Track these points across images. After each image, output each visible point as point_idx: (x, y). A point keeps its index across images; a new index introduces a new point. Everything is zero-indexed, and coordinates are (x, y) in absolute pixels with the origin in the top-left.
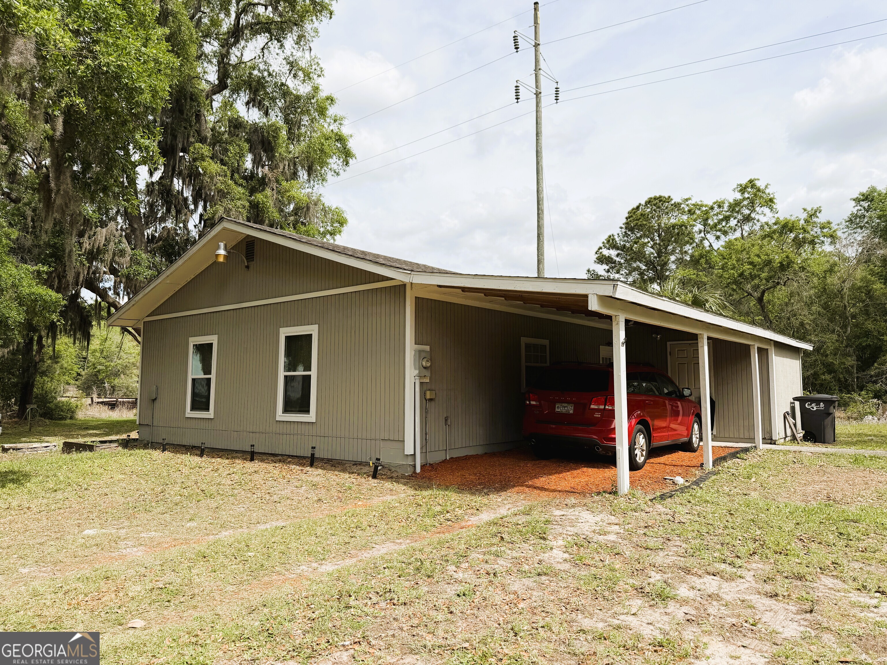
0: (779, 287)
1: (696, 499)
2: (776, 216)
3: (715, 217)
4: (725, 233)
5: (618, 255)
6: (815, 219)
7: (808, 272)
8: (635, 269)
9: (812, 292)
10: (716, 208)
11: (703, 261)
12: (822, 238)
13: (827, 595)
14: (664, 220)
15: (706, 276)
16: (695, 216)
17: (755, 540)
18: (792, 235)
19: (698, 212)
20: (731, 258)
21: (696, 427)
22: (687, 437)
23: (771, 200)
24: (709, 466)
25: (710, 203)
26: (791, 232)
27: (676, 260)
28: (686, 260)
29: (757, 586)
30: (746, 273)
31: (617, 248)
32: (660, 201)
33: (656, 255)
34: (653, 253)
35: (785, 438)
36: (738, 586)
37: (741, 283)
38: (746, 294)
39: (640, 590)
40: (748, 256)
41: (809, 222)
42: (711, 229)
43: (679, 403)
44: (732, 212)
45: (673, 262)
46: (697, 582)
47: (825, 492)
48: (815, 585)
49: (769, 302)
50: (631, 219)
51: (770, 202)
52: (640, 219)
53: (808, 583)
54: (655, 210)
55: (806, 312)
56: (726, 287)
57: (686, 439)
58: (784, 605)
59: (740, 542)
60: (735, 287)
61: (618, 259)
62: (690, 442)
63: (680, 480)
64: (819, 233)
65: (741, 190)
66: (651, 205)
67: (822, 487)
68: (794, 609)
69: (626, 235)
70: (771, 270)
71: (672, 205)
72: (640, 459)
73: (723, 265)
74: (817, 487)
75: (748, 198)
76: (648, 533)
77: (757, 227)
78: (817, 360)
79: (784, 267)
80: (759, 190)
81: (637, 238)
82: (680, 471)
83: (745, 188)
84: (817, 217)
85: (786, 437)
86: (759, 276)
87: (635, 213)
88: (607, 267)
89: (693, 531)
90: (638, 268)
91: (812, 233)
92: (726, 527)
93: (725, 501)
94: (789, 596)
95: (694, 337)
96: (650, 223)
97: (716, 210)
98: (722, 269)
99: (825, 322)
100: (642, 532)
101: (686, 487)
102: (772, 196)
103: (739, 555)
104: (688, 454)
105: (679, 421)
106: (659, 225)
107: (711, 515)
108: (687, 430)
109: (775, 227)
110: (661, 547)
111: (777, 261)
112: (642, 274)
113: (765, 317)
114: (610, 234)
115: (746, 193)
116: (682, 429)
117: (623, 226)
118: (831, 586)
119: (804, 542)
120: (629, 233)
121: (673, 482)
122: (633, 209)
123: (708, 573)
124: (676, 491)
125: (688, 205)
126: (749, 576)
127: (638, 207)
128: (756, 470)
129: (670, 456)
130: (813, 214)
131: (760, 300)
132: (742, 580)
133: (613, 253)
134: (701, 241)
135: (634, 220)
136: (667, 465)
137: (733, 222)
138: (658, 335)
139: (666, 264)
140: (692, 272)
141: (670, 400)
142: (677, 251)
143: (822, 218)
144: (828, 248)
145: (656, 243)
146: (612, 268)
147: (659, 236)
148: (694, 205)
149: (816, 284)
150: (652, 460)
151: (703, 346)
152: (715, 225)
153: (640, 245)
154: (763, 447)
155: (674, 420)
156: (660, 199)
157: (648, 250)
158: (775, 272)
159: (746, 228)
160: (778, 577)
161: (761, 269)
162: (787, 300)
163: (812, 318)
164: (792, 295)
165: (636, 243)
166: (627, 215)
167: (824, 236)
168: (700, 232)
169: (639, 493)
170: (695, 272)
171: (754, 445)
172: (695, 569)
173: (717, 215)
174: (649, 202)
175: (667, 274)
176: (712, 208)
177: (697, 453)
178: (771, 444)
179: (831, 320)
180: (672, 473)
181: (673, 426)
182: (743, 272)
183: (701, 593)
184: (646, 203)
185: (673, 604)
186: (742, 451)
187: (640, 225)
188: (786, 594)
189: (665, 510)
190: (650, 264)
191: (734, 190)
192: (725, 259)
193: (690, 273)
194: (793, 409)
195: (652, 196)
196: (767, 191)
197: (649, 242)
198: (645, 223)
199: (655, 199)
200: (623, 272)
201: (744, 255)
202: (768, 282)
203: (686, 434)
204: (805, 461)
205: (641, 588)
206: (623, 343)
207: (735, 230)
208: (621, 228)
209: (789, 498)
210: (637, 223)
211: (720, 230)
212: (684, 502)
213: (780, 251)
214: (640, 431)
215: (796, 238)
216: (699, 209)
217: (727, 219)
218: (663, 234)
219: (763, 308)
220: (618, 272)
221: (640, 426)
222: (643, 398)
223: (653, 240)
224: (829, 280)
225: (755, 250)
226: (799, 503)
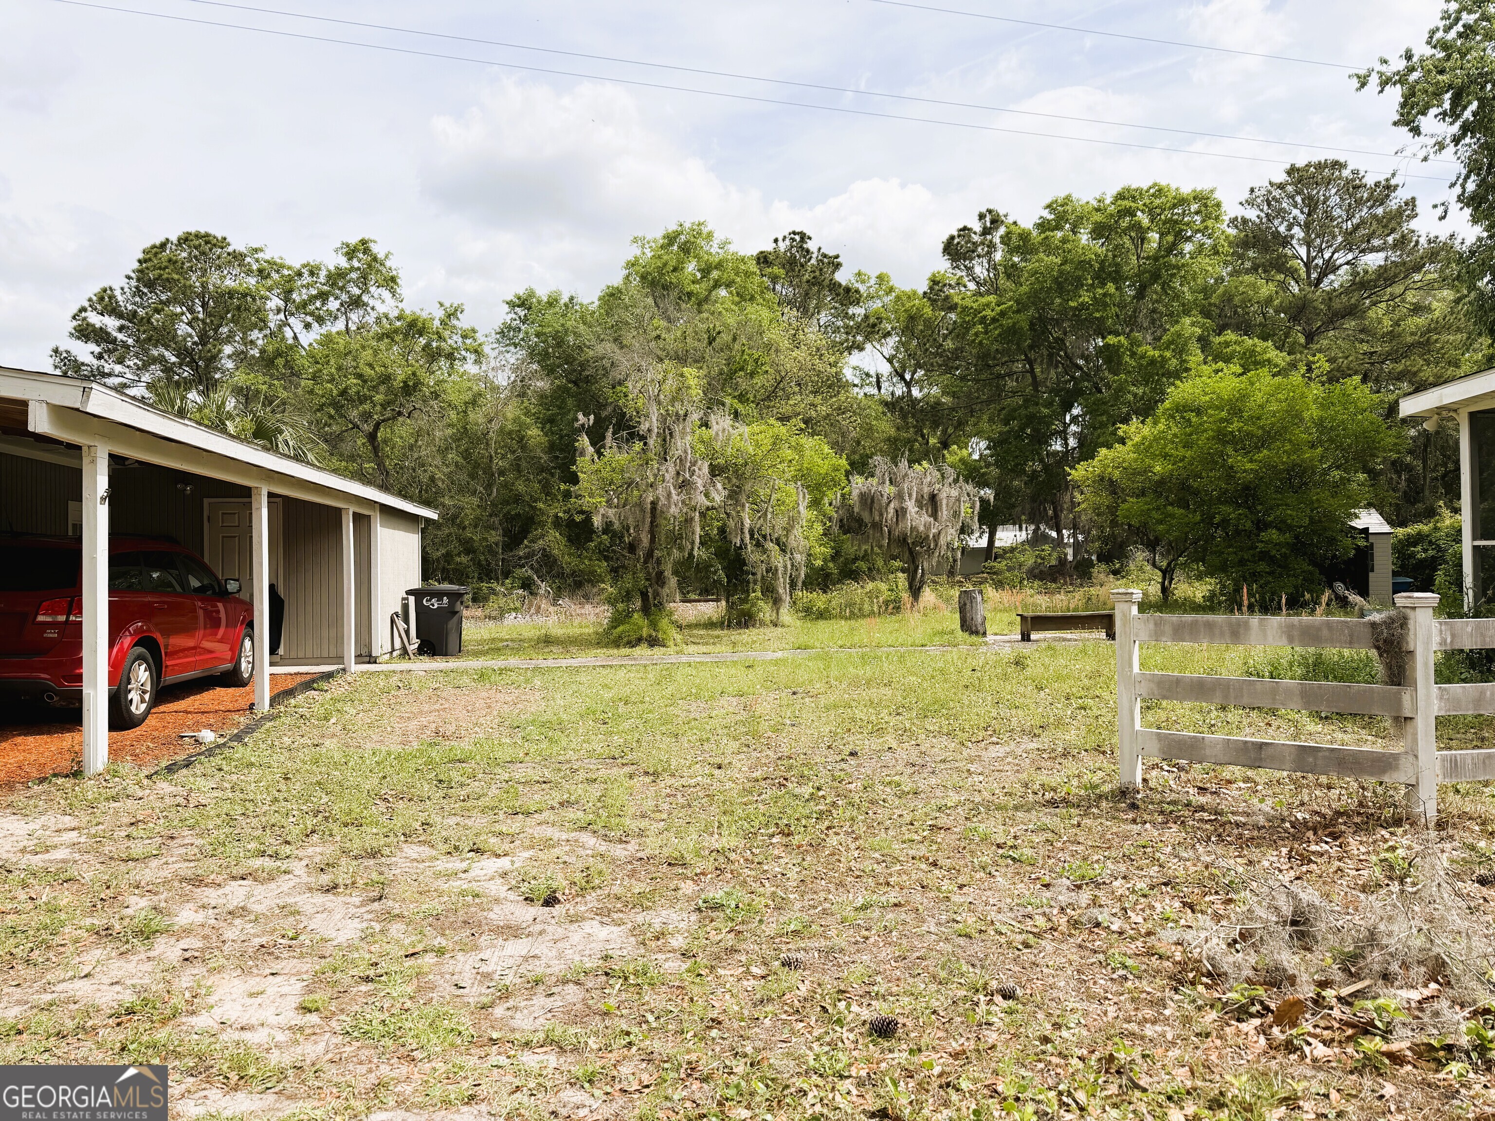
0: (400, 419)
1: (233, 764)
2: (400, 305)
3: (304, 291)
4: (320, 320)
5: (121, 329)
6: (455, 322)
7: (444, 401)
8: (154, 360)
9: (449, 431)
10: (306, 275)
11: (280, 361)
12: (463, 353)
13: (407, 870)
14: (214, 278)
15: (285, 388)
16: (269, 282)
17: (316, 814)
18: (423, 341)
19: (275, 276)
20: (328, 363)
21: (247, 643)
22: (231, 661)
23: (393, 279)
24: (264, 706)
25: (297, 265)
26: (421, 335)
27: (234, 354)
28: (253, 356)
29: (310, 880)
30: (352, 391)
31: (120, 316)
32: (207, 243)
33: (196, 339)
34: (190, 336)
35: (391, 653)
36: (278, 887)
37: (343, 406)
38: (350, 426)
39: (104, 933)
40: (355, 364)
41: (446, 324)
42: (297, 308)
43: (220, 606)
44: (332, 286)
45: (229, 357)
46: (211, 895)
47: (434, 725)
48: (394, 859)
49: (385, 441)
50: (149, 264)
51: (391, 282)
52: (166, 267)
53: (383, 860)
54: (195, 257)
55: (438, 461)
56: (318, 410)
57: (229, 666)
58: (343, 899)
59: (294, 820)
60: (332, 412)
61: (120, 336)
62: (237, 670)
63: (208, 736)
64: (460, 343)
65: (347, 254)
66: (189, 247)
67: (431, 719)
68: (357, 900)
69: (138, 292)
70: (390, 391)
71: (229, 254)
72: (138, 708)
73: (314, 373)
74: (424, 721)
75: (359, 269)
76: (135, 834)
77: (370, 319)
78: (451, 534)
79: (410, 388)
80: (375, 259)
81: (161, 302)
82: (212, 721)
83: (354, 251)
84: (458, 319)
85: (393, 650)
86: (371, 397)
87: (156, 254)
88: (97, 350)
89: (218, 816)
90: (161, 360)
91: (450, 341)
92: (276, 800)
93: (282, 759)
94: (353, 883)
95: (246, 492)
96: (185, 279)
97: (307, 279)
98: (314, 378)
99: (463, 477)
100: (124, 834)
101: (218, 746)
102: (394, 273)
103: (289, 838)
104: (231, 690)
105: (219, 636)
106: (204, 286)
107: (253, 785)
108: (231, 649)
109: (398, 324)
110: (155, 852)
111: (399, 378)
112: (168, 370)
113: (378, 465)
114: (107, 285)
115: (355, 260)
116: (222, 649)
117: (133, 275)
118: (415, 856)
119: (389, 802)
120: (145, 290)
121: (196, 741)
122: (154, 247)
123: (234, 878)
124: (199, 754)
125: (257, 261)
126: (298, 867)
127: (163, 246)
128: (339, 706)
129: (198, 697)
130: (452, 314)
131: (372, 437)
132: (287, 877)
133: (111, 323)
134: (280, 327)
135: (155, 268)
136: (190, 712)
137: (333, 305)
138: (187, 485)
139: (214, 358)
140: (261, 379)
141: (202, 600)
142: (237, 338)
143: (464, 322)
144: (471, 368)
145: (198, 319)
146: (110, 352)
147: (202, 306)
148: (266, 262)
149: (455, 420)
150: (162, 708)
151: (260, 509)
152: (304, 304)
153: (167, 316)
154: (355, 668)
155: (211, 635)
156: (206, 238)
157: (183, 329)
158: (396, 395)
159: (354, 316)
160: (344, 861)
161: (374, 387)
162: (412, 441)
163: (446, 470)
164: (418, 434)
165: (157, 311)
166: (141, 256)
167: (467, 350)
168: (279, 311)
169: (126, 767)
170: (267, 379)
171: (341, 666)
172: (212, 877)
173: (307, 286)
174: (185, 240)
175: (217, 376)
176: (300, 274)
177: (247, 688)
178: (369, 663)
179: (473, 476)
180: (198, 726)
181: (207, 644)
182: (346, 388)
183: (216, 911)
184: (179, 240)
185: (163, 941)
186: (322, 677)
187: (168, 280)
188: (349, 882)
189: (173, 789)
190: (183, 353)
191: (336, 251)
192: (317, 363)
193: (258, 381)
194: (405, 607)
195: (193, 230)
196: (388, 264)
197: (183, 314)
198: (176, 277)
199: (197, 236)
200: (131, 363)
201: (349, 362)
202: (385, 409)
203: (229, 656)
204: (415, 686)
205: (107, 929)
206: (103, 499)
207: (336, 318)
208: (129, 277)
209: (382, 741)
210: (161, 275)
211: (311, 314)
212: (209, 771)
213: (404, 363)
214: (140, 658)
215: (428, 346)
216: (278, 272)
217: (323, 296)
218: (211, 303)
219: (376, 449)
220: (120, 361)
221: (140, 650)
222: (149, 599)
223: (191, 310)
224: (472, 416)
225: (367, 355)
226: (393, 748)
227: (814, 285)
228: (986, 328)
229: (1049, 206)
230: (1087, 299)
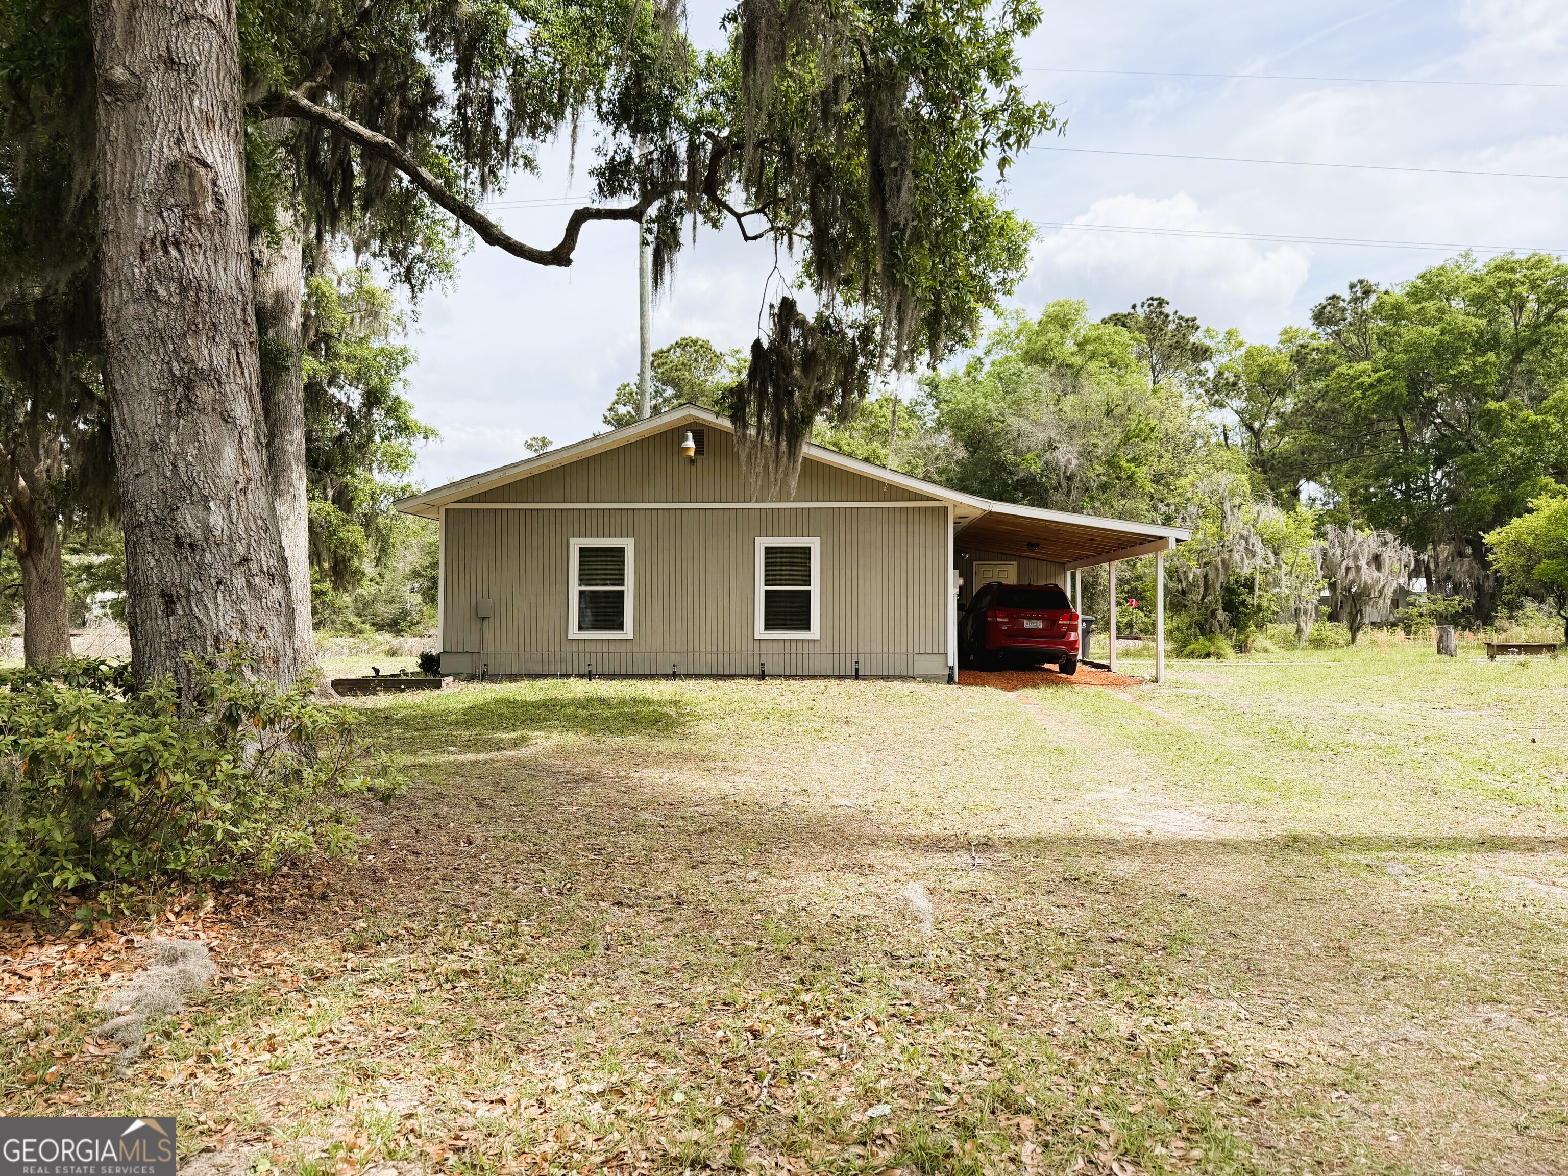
227: (1176, 348)
228: (1364, 393)
229: (1422, 277)
230: (1467, 367)
